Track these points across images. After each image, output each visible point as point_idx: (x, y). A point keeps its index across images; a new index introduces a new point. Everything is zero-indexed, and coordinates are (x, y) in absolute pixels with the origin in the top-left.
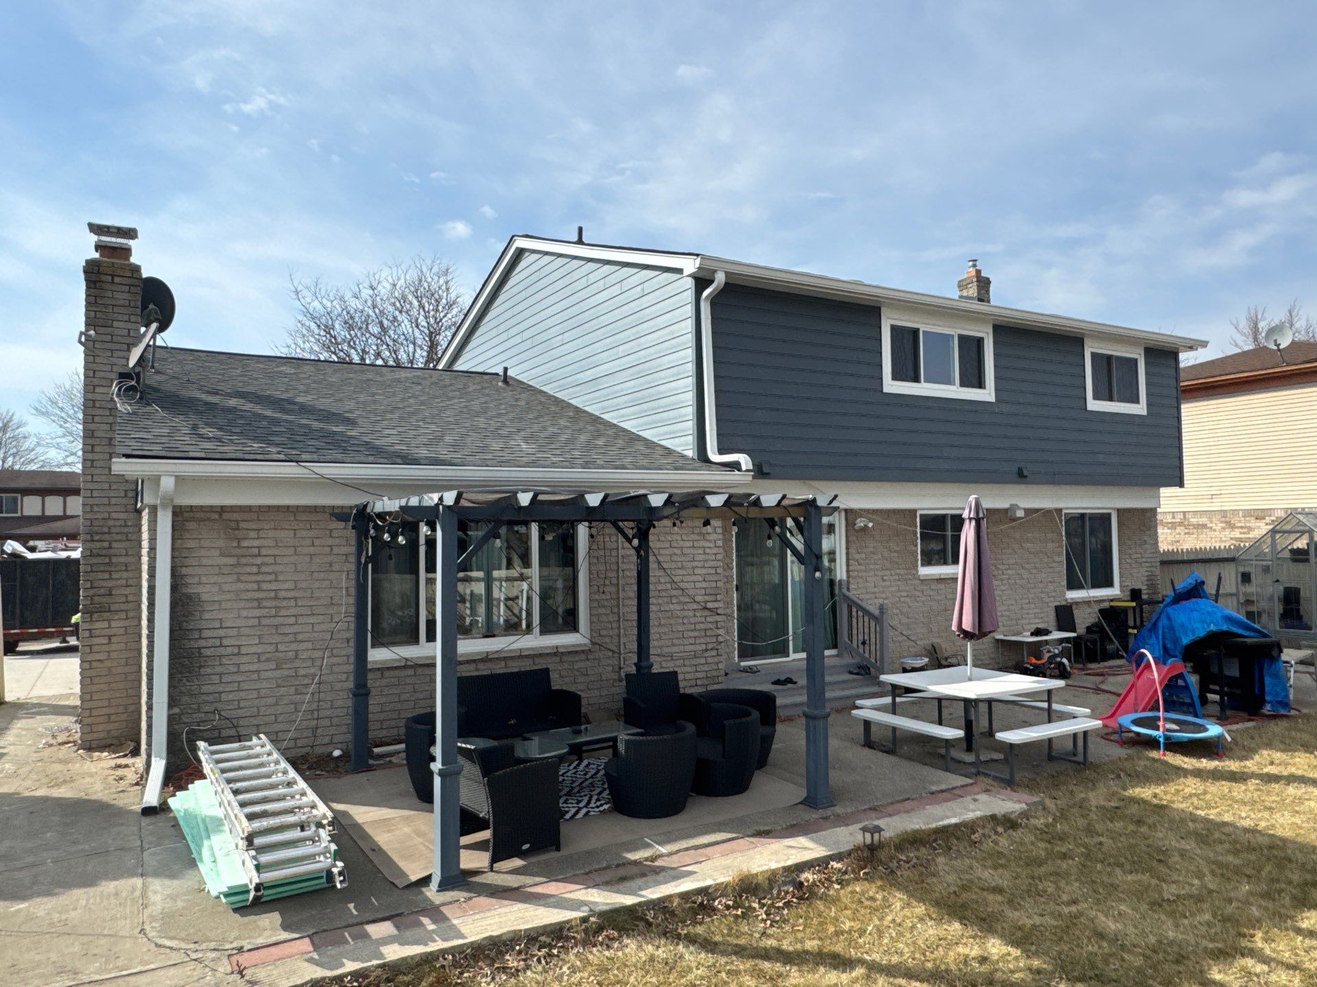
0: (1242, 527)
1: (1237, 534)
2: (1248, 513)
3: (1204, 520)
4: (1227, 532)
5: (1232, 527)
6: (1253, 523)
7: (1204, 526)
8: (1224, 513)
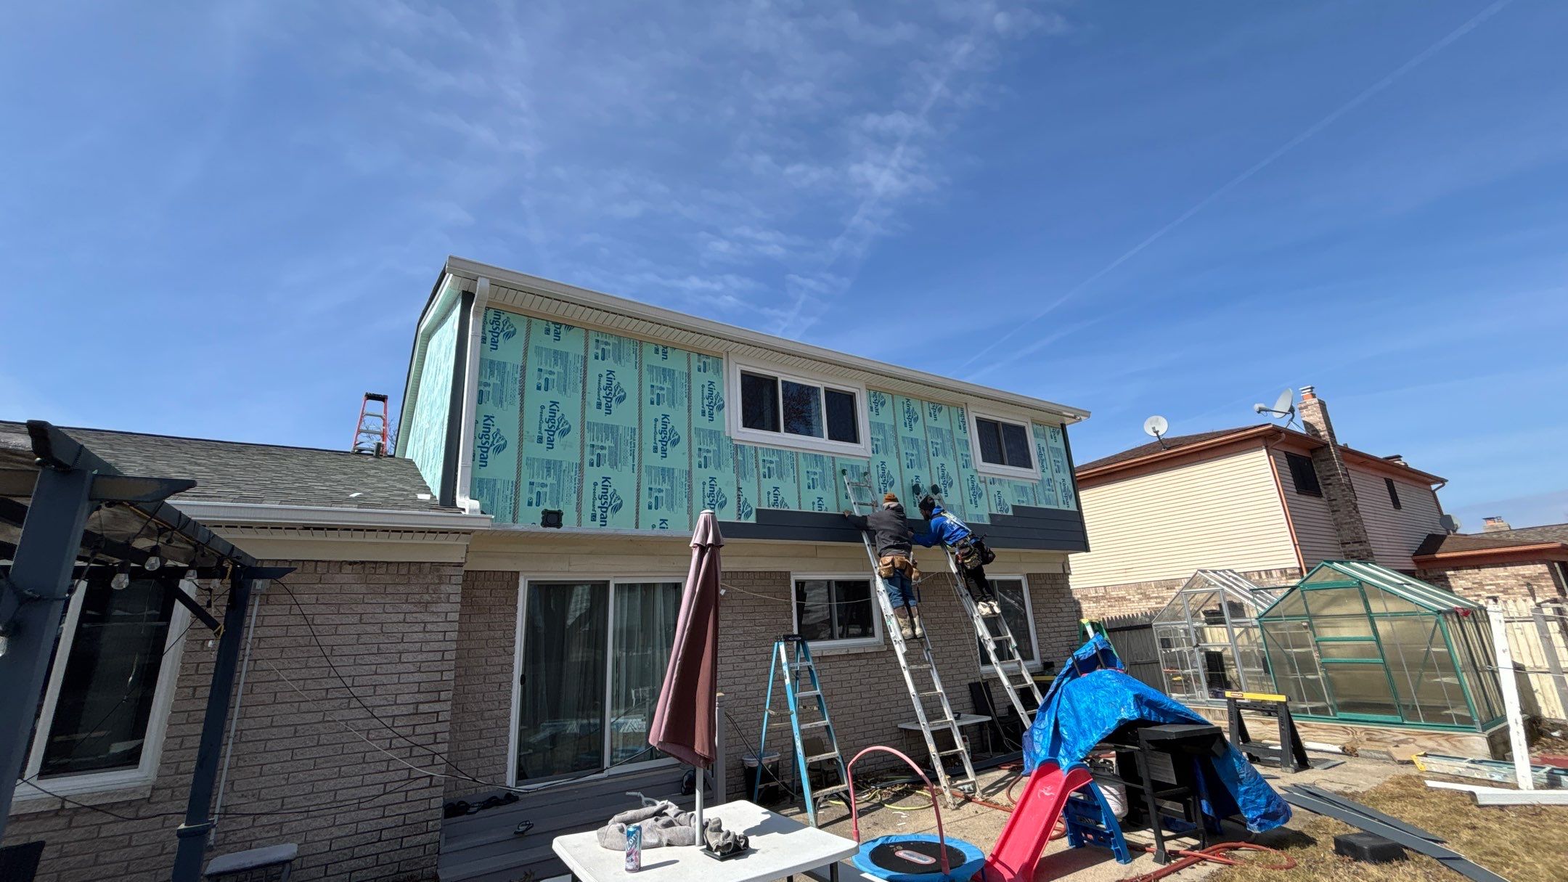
0: (1156, 598)
1: (1152, 604)
2: (1159, 584)
3: (1122, 593)
4: (1144, 603)
5: (1148, 598)
6: (1165, 593)
7: (1123, 598)
8: (1138, 585)
